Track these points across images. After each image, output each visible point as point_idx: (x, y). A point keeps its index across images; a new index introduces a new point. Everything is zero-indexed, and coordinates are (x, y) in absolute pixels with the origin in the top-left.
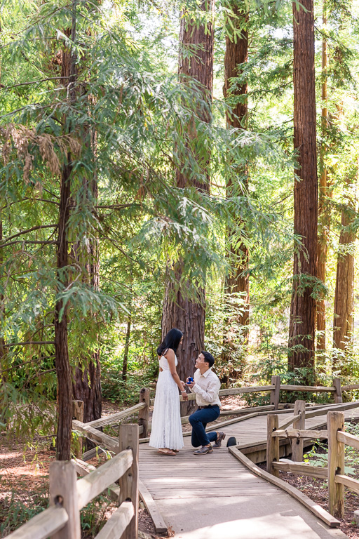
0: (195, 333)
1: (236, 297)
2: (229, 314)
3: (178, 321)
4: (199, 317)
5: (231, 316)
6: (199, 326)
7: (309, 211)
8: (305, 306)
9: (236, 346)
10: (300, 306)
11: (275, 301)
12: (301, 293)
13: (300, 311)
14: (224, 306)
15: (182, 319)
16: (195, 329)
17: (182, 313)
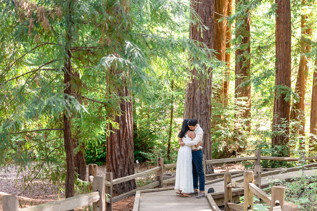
0: (204, 124)
1: (241, 100)
2: (236, 111)
4: (206, 114)
5: (238, 113)
6: (207, 119)
7: (285, 44)
8: (283, 106)
9: (241, 132)
10: (279, 106)
11: (264, 103)
12: (278, 97)
13: (279, 109)
14: (233, 106)
15: (195, 115)
16: (204, 121)
17: (195, 111)
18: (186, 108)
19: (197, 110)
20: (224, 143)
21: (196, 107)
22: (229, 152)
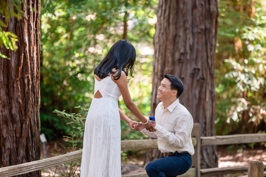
3: (176, 36)
4: (206, 31)
6: (206, 44)
15: (181, 33)
16: (200, 48)
17: (181, 24)
18: (160, 17)
19: (185, 22)
20: (241, 104)
21: (183, 16)
22: (252, 123)
